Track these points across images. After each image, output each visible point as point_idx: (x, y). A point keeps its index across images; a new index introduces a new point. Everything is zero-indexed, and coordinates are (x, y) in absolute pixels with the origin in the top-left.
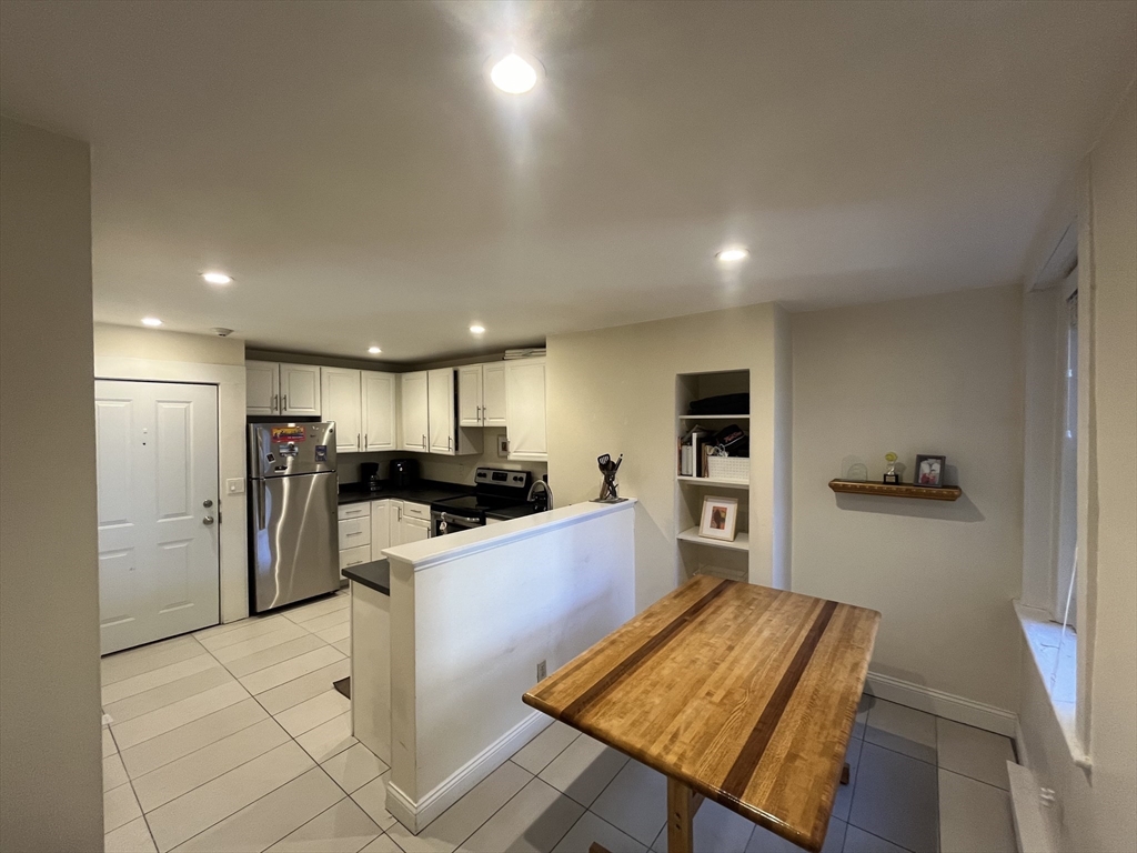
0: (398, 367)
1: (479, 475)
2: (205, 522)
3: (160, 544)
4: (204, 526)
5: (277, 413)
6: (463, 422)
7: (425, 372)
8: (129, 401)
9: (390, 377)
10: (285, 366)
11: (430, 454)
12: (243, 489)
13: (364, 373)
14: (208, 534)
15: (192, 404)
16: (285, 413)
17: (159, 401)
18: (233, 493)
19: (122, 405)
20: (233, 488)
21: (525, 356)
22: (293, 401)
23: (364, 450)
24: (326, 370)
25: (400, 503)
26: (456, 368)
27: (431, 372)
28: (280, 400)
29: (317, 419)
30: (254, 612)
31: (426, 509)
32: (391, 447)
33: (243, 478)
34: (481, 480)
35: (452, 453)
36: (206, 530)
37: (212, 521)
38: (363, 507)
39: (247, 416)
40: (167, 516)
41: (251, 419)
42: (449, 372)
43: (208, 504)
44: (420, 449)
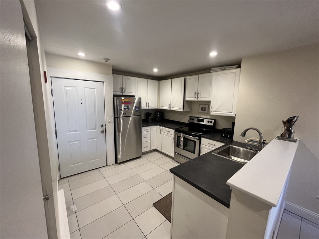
0: (159, 78)
1: (191, 119)
2: (101, 132)
3: (88, 139)
4: (101, 133)
5: (121, 94)
6: (187, 99)
7: (171, 80)
8: (76, 87)
9: (156, 82)
10: (124, 77)
11: (171, 110)
12: (113, 121)
13: (149, 80)
14: (102, 135)
15: (96, 89)
16: (124, 94)
17: (85, 88)
18: (110, 122)
19: (74, 88)
20: (110, 120)
21: (222, 70)
22: (127, 90)
23: (148, 108)
24: (137, 79)
25: (161, 127)
26: (185, 77)
27: (173, 80)
28: (122, 89)
29: (134, 96)
30: (116, 162)
31: (172, 131)
32: (156, 107)
33: (112, 117)
34: (192, 121)
35: (182, 110)
36: (101, 134)
37: (104, 132)
38: (149, 128)
39: (114, 95)
40: (90, 130)
41: (114, 96)
42: (183, 79)
43: (102, 126)
44: (168, 109)
